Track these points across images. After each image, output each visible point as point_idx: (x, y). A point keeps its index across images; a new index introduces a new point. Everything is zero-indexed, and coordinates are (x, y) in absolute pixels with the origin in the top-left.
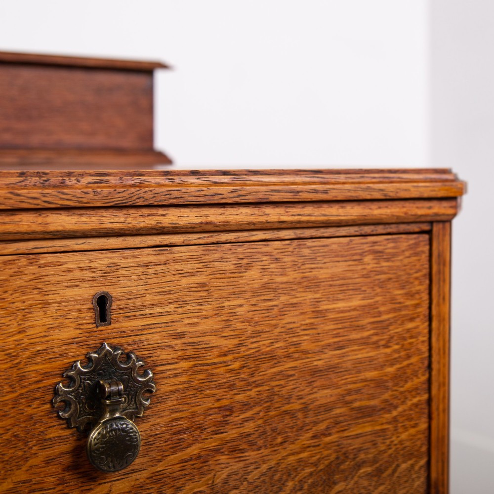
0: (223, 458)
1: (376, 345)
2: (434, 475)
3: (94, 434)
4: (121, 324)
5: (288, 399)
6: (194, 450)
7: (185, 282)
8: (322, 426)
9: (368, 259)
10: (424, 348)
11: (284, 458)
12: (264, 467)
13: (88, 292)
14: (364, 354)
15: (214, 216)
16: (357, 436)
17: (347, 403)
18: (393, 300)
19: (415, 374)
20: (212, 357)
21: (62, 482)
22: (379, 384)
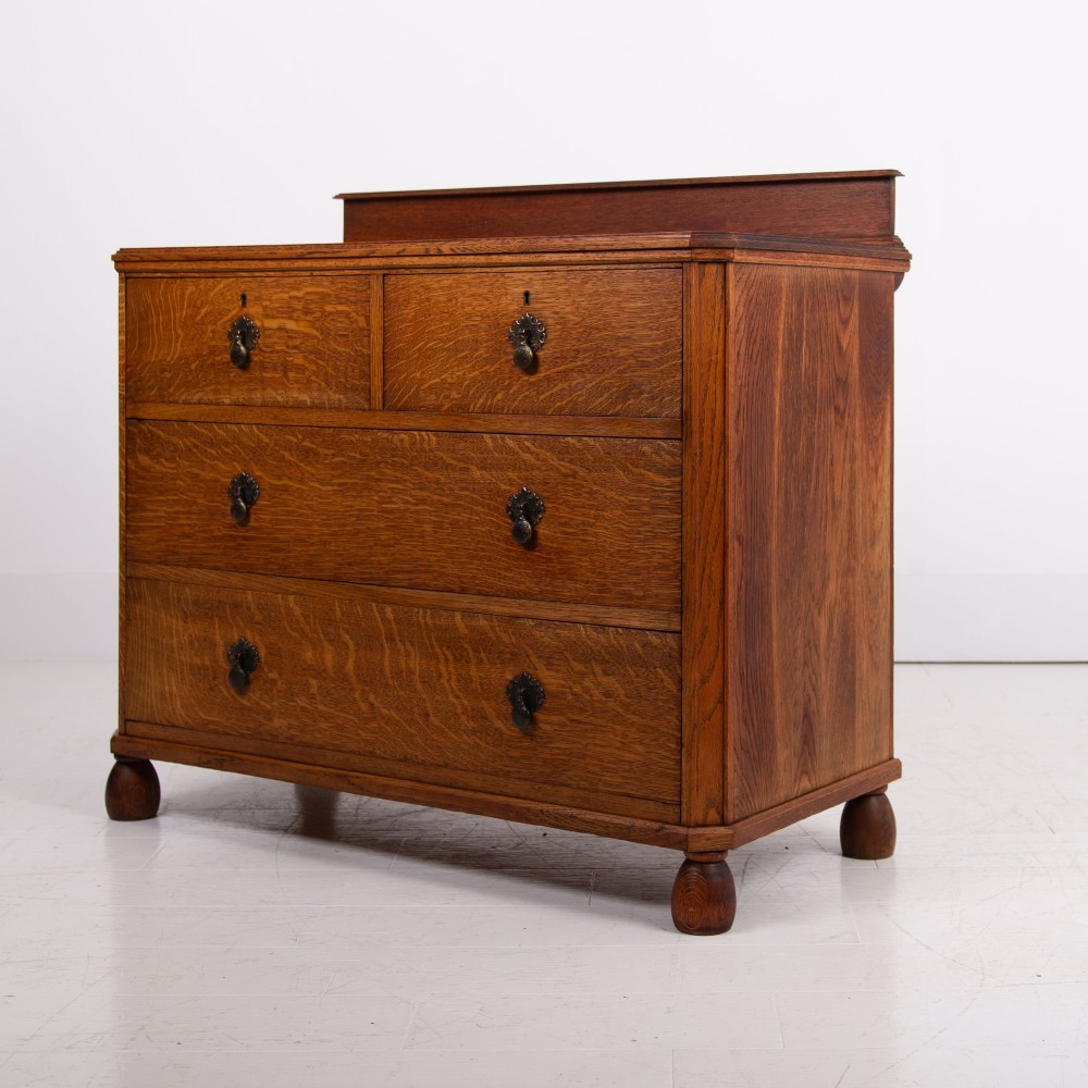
0: (575, 375)
1: (652, 328)
2: (685, 407)
4: (534, 305)
5: (605, 350)
6: (562, 368)
7: (560, 288)
8: (621, 368)
9: (647, 281)
10: (680, 334)
11: (603, 380)
12: (594, 383)
13: (521, 290)
14: (645, 332)
15: (564, 257)
16: (641, 377)
17: (635, 358)
18: (661, 305)
19: (674, 347)
20: (571, 325)
21: (511, 372)
22: (653, 350)
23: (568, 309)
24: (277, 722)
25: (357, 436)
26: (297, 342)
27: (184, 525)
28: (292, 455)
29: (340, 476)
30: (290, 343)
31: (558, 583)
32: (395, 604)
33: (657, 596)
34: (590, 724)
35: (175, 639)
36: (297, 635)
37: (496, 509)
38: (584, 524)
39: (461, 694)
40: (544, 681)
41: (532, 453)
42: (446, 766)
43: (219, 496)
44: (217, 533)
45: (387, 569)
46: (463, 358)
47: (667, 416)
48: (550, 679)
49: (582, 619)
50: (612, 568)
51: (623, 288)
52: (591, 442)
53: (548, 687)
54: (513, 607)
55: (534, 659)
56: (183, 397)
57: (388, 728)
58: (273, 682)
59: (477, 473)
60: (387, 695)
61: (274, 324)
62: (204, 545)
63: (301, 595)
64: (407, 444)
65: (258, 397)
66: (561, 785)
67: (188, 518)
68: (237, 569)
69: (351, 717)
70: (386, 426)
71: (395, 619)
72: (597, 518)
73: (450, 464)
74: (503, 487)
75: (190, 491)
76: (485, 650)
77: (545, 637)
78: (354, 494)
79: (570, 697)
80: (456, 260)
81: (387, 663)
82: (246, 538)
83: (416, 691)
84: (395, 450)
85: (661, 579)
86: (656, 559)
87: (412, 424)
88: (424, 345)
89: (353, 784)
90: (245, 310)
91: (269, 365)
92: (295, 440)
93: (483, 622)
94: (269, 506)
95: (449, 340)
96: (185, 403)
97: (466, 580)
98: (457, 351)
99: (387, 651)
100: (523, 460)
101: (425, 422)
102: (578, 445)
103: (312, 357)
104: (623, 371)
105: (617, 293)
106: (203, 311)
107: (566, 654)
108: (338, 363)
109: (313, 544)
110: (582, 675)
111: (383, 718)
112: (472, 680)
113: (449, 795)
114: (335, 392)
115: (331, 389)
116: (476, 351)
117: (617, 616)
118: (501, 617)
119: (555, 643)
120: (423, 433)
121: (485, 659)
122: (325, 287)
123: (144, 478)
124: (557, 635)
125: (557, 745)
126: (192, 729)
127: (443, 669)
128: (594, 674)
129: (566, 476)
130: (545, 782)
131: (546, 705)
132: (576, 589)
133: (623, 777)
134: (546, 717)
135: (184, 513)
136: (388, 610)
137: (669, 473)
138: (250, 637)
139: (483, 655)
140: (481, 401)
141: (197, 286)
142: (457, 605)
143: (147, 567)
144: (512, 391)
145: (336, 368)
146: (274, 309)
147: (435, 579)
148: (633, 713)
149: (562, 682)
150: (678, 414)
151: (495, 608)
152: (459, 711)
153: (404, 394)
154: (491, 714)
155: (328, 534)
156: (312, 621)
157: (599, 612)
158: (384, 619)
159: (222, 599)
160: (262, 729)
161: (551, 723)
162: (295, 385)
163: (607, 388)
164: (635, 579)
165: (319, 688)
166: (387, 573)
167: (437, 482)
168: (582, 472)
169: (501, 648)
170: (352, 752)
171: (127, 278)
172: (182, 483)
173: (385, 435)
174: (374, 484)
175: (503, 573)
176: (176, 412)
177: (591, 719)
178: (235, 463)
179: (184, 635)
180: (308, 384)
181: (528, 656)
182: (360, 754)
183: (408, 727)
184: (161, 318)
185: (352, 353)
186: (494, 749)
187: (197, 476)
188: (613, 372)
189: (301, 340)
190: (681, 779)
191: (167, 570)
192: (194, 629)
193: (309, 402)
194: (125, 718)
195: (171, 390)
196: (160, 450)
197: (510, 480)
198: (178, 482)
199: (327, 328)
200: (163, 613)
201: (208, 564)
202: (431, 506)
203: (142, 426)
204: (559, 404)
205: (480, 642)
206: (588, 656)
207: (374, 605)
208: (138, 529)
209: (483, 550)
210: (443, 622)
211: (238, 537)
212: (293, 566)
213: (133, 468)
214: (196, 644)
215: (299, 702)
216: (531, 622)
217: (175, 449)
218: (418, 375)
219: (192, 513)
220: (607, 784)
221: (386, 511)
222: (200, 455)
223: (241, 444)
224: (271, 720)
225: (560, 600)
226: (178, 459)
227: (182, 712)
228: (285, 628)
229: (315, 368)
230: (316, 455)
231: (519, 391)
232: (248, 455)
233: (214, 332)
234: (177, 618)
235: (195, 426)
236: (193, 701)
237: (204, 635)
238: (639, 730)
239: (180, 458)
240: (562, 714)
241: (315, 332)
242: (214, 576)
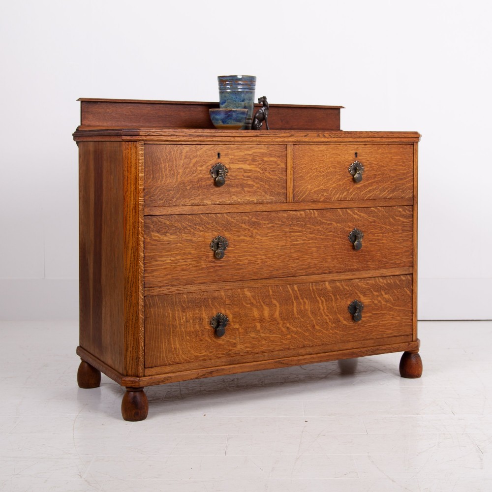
0: (375, 184)
1: (403, 166)
2: (415, 194)
3: (356, 176)
4: (359, 158)
5: (386, 174)
6: (370, 181)
7: (369, 151)
8: (393, 180)
9: (401, 149)
10: (413, 168)
11: (385, 186)
12: (382, 187)
13: (354, 152)
14: (401, 167)
15: (373, 139)
16: (399, 184)
17: (397, 177)
18: (406, 157)
19: (410, 173)
20: (373, 165)
21: (350, 183)
22: (404, 174)
23: (372, 159)
24: (239, 347)
25: (280, 214)
26: (250, 174)
27: (182, 265)
28: (246, 225)
29: (272, 232)
30: (245, 175)
31: (369, 263)
32: (299, 283)
33: (405, 262)
34: (381, 314)
35: (177, 322)
36: (249, 305)
37: (343, 238)
38: (378, 240)
39: (329, 314)
40: (363, 302)
41: (358, 215)
42: (323, 344)
43: (205, 248)
44: (203, 266)
45: (296, 269)
46: (330, 179)
47: (408, 197)
48: (365, 300)
49: (377, 275)
50: (389, 255)
52: (381, 208)
53: (365, 304)
54: (348, 276)
55: (359, 294)
56: (182, 203)
57: (296, 336)
58: (238, 329)
59: (335, 225)
60: (295, 322)
61: (237, 166)
62: (196, 273)
63: (251, 287)
64: (304, 215)
65: (227, 200)
66: (370, 339)
67: (185, 261)
68: (215, 281)
69: (278, 336)
70: (294, 209)
71: (298, 290)
72: (383, 237)
73: (324, 222)
74: (346, 229)
75: (187, 248)
76: (339, 295)
77: (362, 284)
78: (279, 239)
79: (373, 305)
80: (329, 139)
81: (295, 309)
82: (220, 266)
83: (309, 318)
84: (298, 219)
85: (406, 256)
86: (405, 249)
87: (307, 207)
88: (312, 174)
89: (283, 363)
90: (219, 160)
91: (233, 185)
92: (247, 218)
94: (234, 250)
95: (324, 172)
96: (183, 206)
97: (331, 268)
98: (327, 176)
99: (295, 304)
100: (354, 218)
101: (312, 206)
102: (376, 210)
103: (257, 181)
104: (393, 182)
105: (390, 153)
106: (194, 161)
107: (372, 290)
108: (271, 183)
109: (258, 264)
110: (377, 296)
111: (294, 332)
112: (333, 308)
113: (328, 356)
114: (269, 196)
115: (267, 194)
116: (335, 176)
117: (390, 272)
118: (345, 281)
119: (367, 287)
120: (311, 211)
121: (339, 298)
122: (264, 150)
123: (156, 245)
124: (367, 283)
125: (368, 324)
127: (321, 306)
128: (382, 295)
129: (371, 222)
130: (364, 340)
131: (364, 310)
132: (376, 264)
133: (392, 330)
134: (364, 315)
135: (183, 259)
136: (296, 287)
137: (408, 218)
138: (223, 312)
140: (337, 196)
141: (190, 148)
142: (327, 279)
143: (158, 289)
144: (350, 191)
145: (270, 185)
146: (237, 159)
147: (318, 270)
148: (396, 306)
149: (370, 300)
150: (412, 196)
151: (343, 277)
152: (328, 321)
153: (303, 195)
154: (342, 319)
155: (266, 259)
156: (257, 298)
157: (384, 271)
158: (293, 290)
159: (206, 297)
160: (230, 352)
161: (366, 317)
162: (248, 194)
163: (387, 188)
164: (397, 257)
165: (261, 327)
166: (295, 271)
167: (318, 230)
168: (377, 220)
169: (345, 292)
170: (279, 350)
171: (144, 144)
172: (181, 245)
173: (294, 213)
174: (289, 234)
175: (347, 263)
176: (177, 210)
177: (381, 312)
178: (214, 232)
179: (183, 319)
180: (254, 193)
181: (356, 293)
182: (282, 350)
183: (305, 333)
184: (168, 165)
185: (278, 179)
186: (343, 333)
187: (191, 240)
188: (389, 183)
189: (251, 174)
190: (413, 326)
191: (172, 289)
192: (190, 314)
193: (255, 201)
194: (145, 368)
195: (174, 200)
196: (167, 230)
197: (349, 226)
198: (179, 245)
199: (265, 168)
200: (170, 310)
201: (198, 282)
202: (315, 240)
203: (154, 219)
204: (369, 195)
205: (336, 291)
206: (379, 289)
207: (288, 286)
208: (153, 271)
209: (338, 255)
210: (321, 287)
211: (216, 266)
212: (248, 275)
213: (149, 241)
214: (191, 321)
215: (251, 335)
216: (357, 280)
217: (176, 228)
218: (309, 187)
219: (188, 259)
220: (387, 334)
221: (294, 245)
222: (192, 230)
223: (217, 223)
224: (235, 347)
225: (370, 270)
226: (178, 233)
227: (183, 356)
228: (243, 304)
229: (258, 186)
230: (260, 224)
231: (353, 191)
232: (221, 227)
233: (201, 171)
234: (178, 311)
235: (190, 217)
236: (190, 349)
237: (196, 316)
238: (398, 312)
239: (180, 233)
240: (370, 313)
241: (258, 170)
242: (202, 287)
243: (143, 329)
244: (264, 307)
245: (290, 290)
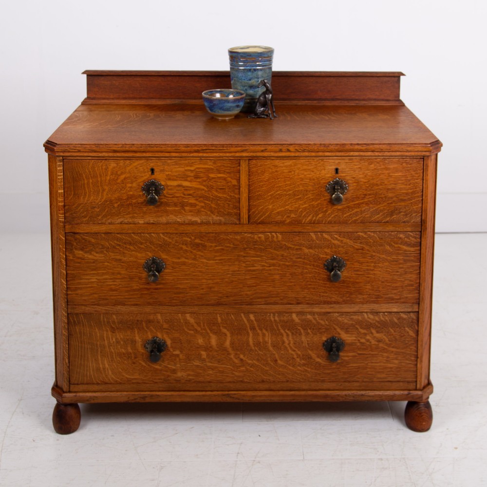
0: (364, 205)
1: (406, 185)
2: (423, 218)
3: (334, 196)
4: (340, 174)
5: (381, 194)
6: (357, 202)
7: (356, 167)
8: (390, 202)
9: (404, 164)
10: (421, 187)
11: (379, 208)
12: (374, 209)
13: (334, 167)
14: (403, 186)
15: (362, 154)
16: (400, 205)
17: (397, 197)
18: (411, 174)
19: (418, 193)
20: (362, 183)
21: (327, 204)
22: (407, 194)
23: (361, 176)
24: (179, 374)
25: (231, 236)
26: (191, 192)
27: (110, 285)
28: (187, 247)
29: (221, 256)
30: (186, 193)
31: (353, 296)
32: (256, 313)
33: (407, 297)
34: (369, 354)
35: (106, 342)
36: (192, 332)
37: (317, 266)
38: (368, 270)
39: (296, 349)
40: (345, 339)
41: (339, 240)
42: (287, 381)
43: (137, 269)
44: (135, 288)
45: (251, 297)
46: (299, 199)
47: (414, 222)
48: (346, 337)
49: (365, 311)
50: (383, 288)
51: (391, 166)
52: (372, 234)
53: (347, 341)
54: (326, 308)
55: (339, 330)
56: (109, 221)
57: (252, 369)
58: (178, 356)
59: (306, 251)
60: (251, 354)
61: (175, 183)
62: (127, 294)
63: (194, 313)
64: (263, 239)
65: (164, 220)
66: (353, 381)
67: (114, 281)
68: (149, 304)
69: (228, 367)
70: (250, 231)
71: (256, 320)
72: (375, 267)
73: (291, 247)
74: (322, 256)
75: (115, 268)
76: (310, 329)
77: (345, 320)
78: (230, 264)
79: (359, 344)
80: (297, 154)
81: (251, 340)
82: (156, 289)
83: (269, 350)
84: (255, 242)
85: (408, 290)
86: (407, 282)
87: (267, 230)
88: (275, 193)
89: (233, 397)
90: (153, 177)
91: (171, 204)
92: (189, 240)
93: (309, 317)
94: (172, 272)
95: (290, 190)
96: (109, 224)
97: (300, 299)
98: (295, 195)
99: (251, 335)
100: (334, 244)
101: (276, 228)
102: (365, 236)
103: (202, 199)
104: (391, 203)
105: (387, 169)
106: (123, 177)
107: (357, 326)
108: (219, 202)
109: (203, 289)
110: (365, 334)
111: (249, 365)
112: (302, 343)
114: (217, 216)
115: (214, 215)
116: (306, 195)
117: (384, 307)
118: (320, 314)
119: (351, 322)
120: (274, 234)
121: (310, 333)
122: (210, 165)
123: (79, 263)
124: (352, 319)
125: (351, 365)
126: (120, 383)
127: (285, 339)
128: (372, 333)
129: (357, 249)
130: (345, 382)
131: (346, 349)
132: (363, 298)
133: (387, 374)
134: (345, 354)
135: (111, 279)
136: (252, 317)
137: (413, 246)
138: (160, 335)
139: (309, 331)
140: (309, 218)
141: (117, 164)
142: (294, 310)
143: (83, 307)
144: (327, 213)
145: (217, 205)
146: (175, 176)
147: (282, 300)
148: (393, 347)
149: (354, 338)
150: (420, 221)
151: (316, 309)
152: (295, 356)
153: (261, 216)
154: (314, 356)
155: (213, 284)
156: (202, 324)
157: (375, 307)
158: (249, 320)
159: (139, 319)
160: (169, 378)
161: (348, 356)
162: (190, 213)
163: (381, 211)
164: (395, 291)
165: (207, 355)
166: (251, 299)
167: (282, 256)
168: (367, 248)
169: (320, 327)
170: (230, 382)
171: (63, 159)
172: (109, 264)
173: (249, 235)
174: (243, 258)
175: (322, 294)
176: (103, 228)
177: (370, 352)
178: (147, 253)
179: (112, 339)
180: (198, 212)
181: (335, 329)
182: (234, 382)
183: (264, 367)
184: (91, 181)
185: (228, 197)
186: (315, 371)
187: (120, 260)
188: (385, 204)
189: (193, 191)
190: (417, 372)
191: (98, 308)
192: (120, 336)
193: (199, 221)
194: (70, 384)
195: (100, 218)
196: (91, 248)
197: (326, 253)
198: (106, 264)
199: (211, 185)
200: (97, 329)
201: (129, 303)
202: (279, 267)
203: (77, 236)
204: (355, 218)
205: (307, 325)
206: (368, 326)
207: (242, 315)
208: (76, 289)
209: (310, 285)
210: (285, 319)
211: (150, 288)
212: (190, 300)
213: (71, 258)
214: (122, 343)
215: (194, 363)
216: (337, 314)
217: (103, 247)
218: (270, 207)
219: (117, 279)
220: (378, 378)
221: (250, 270)
222: (121, 249)
223: (151, 243)
224: (175, 373)
225: (354, 303)
226: (105, 252)
227: (113, 376)
228: (184, 329)
229: (203, 204)
230: (204, 246)
231: (332, 213)
232: (157, 248)
233: (131, 187)
234: (107, 331)
235: (118, 235)
236: (121, 370)
237: (127, 338)
238: (395, 354)
239: (107, 251)
240: (354, 352)
241: (203, 187)
242: (133, 308)
243: (67, 346)
244: (211, 335)
245: (244, 319)
